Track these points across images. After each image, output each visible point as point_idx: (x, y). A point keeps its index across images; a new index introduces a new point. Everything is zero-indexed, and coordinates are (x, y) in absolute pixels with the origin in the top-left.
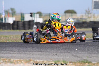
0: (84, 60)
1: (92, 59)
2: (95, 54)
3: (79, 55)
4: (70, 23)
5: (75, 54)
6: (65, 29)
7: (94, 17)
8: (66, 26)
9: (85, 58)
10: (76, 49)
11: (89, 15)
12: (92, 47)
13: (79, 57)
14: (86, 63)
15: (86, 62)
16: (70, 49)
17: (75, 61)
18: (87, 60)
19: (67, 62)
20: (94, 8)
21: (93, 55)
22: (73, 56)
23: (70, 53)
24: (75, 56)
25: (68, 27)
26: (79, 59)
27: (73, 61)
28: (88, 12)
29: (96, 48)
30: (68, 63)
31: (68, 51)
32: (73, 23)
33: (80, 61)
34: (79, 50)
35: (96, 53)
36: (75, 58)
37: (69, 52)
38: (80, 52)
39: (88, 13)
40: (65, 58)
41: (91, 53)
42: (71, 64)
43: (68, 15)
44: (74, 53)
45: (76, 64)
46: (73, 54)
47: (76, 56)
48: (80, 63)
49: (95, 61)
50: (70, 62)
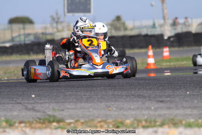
0: (50, 116)
1: (65, 113)
2: (71, 104)
3: (38, 107)
5: (30, 106)
9: (50, 113)
10: (33, 96)
11: (60, 27)
12: (65, 90)
13: (38, 111)
14: (54, 121)
15: (52, 119)
16: (20, 96)
17: (31, 120)
18: (54, 117)
19: (15, 123)
20: (69, 11)
21: (67, 105)
22: (27, 109)
23: (20, 103)
24: (30, 109)
25: (92, 41)
26: (39, 115)
27: (26, 120)
28: (56, 20)
29: (74, 91)
30: (17, 124)
31: (15, 101)
33: (40, 119)
34: (39, 96)
35: (74, 100)
36: (29, 113)
37: (18, 101)
38: (41, 101)
39: (57, 23)
40: (9, 114)
41: (62, 102)
42: (23, 125)
44: (28, 103)
45: (33, 125)
46: (27, 105)
47: (33, 109)
48: (40, 123)
49: (71, 117)
50: (20, 123)
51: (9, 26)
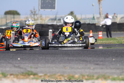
0: (29, 71)
1: (38, 70)
2: (42, 64)
3: (22, 66)
4: (30, 26)
5: (17, 65)
6: (25, 34)
7: (41, 19)
8: (26, 30)
9: (29, 69)
10: (19, 59)
12: (38, 56)
13: (22, 68)
14: (31, 74)
16: (11, 58)
17: (17, 73)
18: (32, 72)
19: (7, 75)
20: (41, 8)
21: (40, 65)
22: (15, 66)
23: (11, 63)
24: (17, 67)
25: (28, 30)
26: (22, 70)
27: (14, 73)
28: (34, 13)
29: (44, 56)
30: (9, 76)
31: (8, 62)
32: (33, 26)
33: (23, 73)
34: (22, 59)
35: (44, 62)
36: (17, 69)
37: (10, 62)
38: (23, 62)
39: (34, 15)
40: (4, 69)
41: (37, 63)
42: (12, 76)
43: (9, 16)
44: (16, 63)
45: (19, 77)
46: (15, 64)
47: (19, 67)
48: (23, 75)
49: (42, 72)
50: (11, 75)
51: (5, 16)
